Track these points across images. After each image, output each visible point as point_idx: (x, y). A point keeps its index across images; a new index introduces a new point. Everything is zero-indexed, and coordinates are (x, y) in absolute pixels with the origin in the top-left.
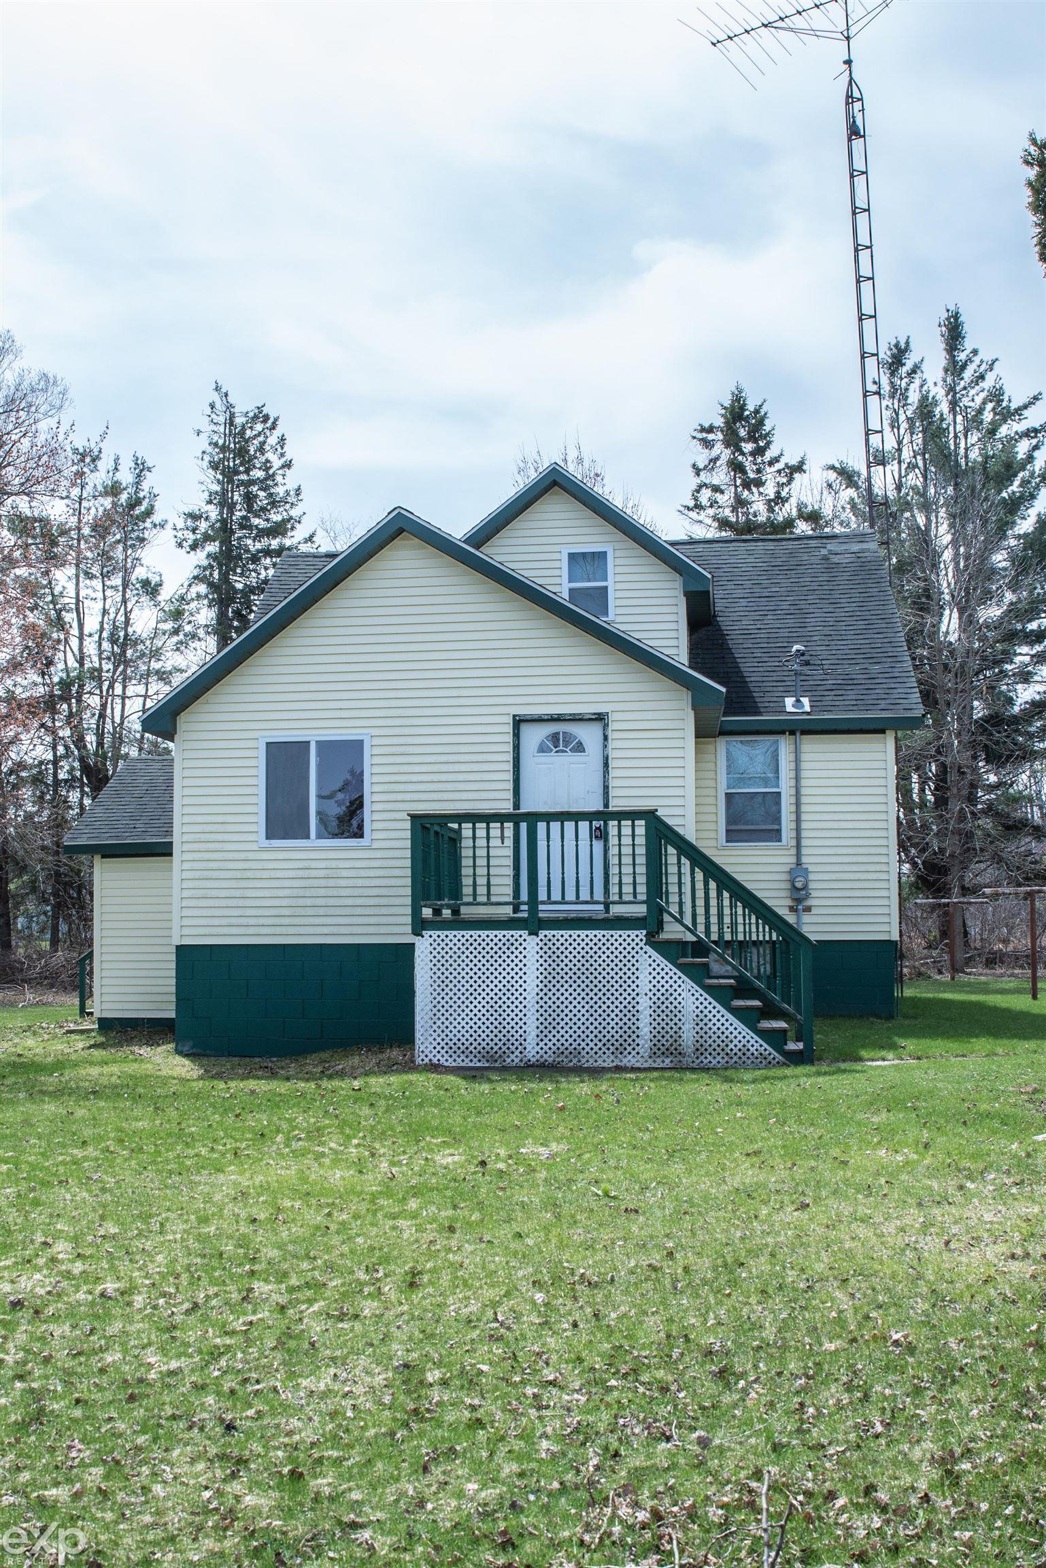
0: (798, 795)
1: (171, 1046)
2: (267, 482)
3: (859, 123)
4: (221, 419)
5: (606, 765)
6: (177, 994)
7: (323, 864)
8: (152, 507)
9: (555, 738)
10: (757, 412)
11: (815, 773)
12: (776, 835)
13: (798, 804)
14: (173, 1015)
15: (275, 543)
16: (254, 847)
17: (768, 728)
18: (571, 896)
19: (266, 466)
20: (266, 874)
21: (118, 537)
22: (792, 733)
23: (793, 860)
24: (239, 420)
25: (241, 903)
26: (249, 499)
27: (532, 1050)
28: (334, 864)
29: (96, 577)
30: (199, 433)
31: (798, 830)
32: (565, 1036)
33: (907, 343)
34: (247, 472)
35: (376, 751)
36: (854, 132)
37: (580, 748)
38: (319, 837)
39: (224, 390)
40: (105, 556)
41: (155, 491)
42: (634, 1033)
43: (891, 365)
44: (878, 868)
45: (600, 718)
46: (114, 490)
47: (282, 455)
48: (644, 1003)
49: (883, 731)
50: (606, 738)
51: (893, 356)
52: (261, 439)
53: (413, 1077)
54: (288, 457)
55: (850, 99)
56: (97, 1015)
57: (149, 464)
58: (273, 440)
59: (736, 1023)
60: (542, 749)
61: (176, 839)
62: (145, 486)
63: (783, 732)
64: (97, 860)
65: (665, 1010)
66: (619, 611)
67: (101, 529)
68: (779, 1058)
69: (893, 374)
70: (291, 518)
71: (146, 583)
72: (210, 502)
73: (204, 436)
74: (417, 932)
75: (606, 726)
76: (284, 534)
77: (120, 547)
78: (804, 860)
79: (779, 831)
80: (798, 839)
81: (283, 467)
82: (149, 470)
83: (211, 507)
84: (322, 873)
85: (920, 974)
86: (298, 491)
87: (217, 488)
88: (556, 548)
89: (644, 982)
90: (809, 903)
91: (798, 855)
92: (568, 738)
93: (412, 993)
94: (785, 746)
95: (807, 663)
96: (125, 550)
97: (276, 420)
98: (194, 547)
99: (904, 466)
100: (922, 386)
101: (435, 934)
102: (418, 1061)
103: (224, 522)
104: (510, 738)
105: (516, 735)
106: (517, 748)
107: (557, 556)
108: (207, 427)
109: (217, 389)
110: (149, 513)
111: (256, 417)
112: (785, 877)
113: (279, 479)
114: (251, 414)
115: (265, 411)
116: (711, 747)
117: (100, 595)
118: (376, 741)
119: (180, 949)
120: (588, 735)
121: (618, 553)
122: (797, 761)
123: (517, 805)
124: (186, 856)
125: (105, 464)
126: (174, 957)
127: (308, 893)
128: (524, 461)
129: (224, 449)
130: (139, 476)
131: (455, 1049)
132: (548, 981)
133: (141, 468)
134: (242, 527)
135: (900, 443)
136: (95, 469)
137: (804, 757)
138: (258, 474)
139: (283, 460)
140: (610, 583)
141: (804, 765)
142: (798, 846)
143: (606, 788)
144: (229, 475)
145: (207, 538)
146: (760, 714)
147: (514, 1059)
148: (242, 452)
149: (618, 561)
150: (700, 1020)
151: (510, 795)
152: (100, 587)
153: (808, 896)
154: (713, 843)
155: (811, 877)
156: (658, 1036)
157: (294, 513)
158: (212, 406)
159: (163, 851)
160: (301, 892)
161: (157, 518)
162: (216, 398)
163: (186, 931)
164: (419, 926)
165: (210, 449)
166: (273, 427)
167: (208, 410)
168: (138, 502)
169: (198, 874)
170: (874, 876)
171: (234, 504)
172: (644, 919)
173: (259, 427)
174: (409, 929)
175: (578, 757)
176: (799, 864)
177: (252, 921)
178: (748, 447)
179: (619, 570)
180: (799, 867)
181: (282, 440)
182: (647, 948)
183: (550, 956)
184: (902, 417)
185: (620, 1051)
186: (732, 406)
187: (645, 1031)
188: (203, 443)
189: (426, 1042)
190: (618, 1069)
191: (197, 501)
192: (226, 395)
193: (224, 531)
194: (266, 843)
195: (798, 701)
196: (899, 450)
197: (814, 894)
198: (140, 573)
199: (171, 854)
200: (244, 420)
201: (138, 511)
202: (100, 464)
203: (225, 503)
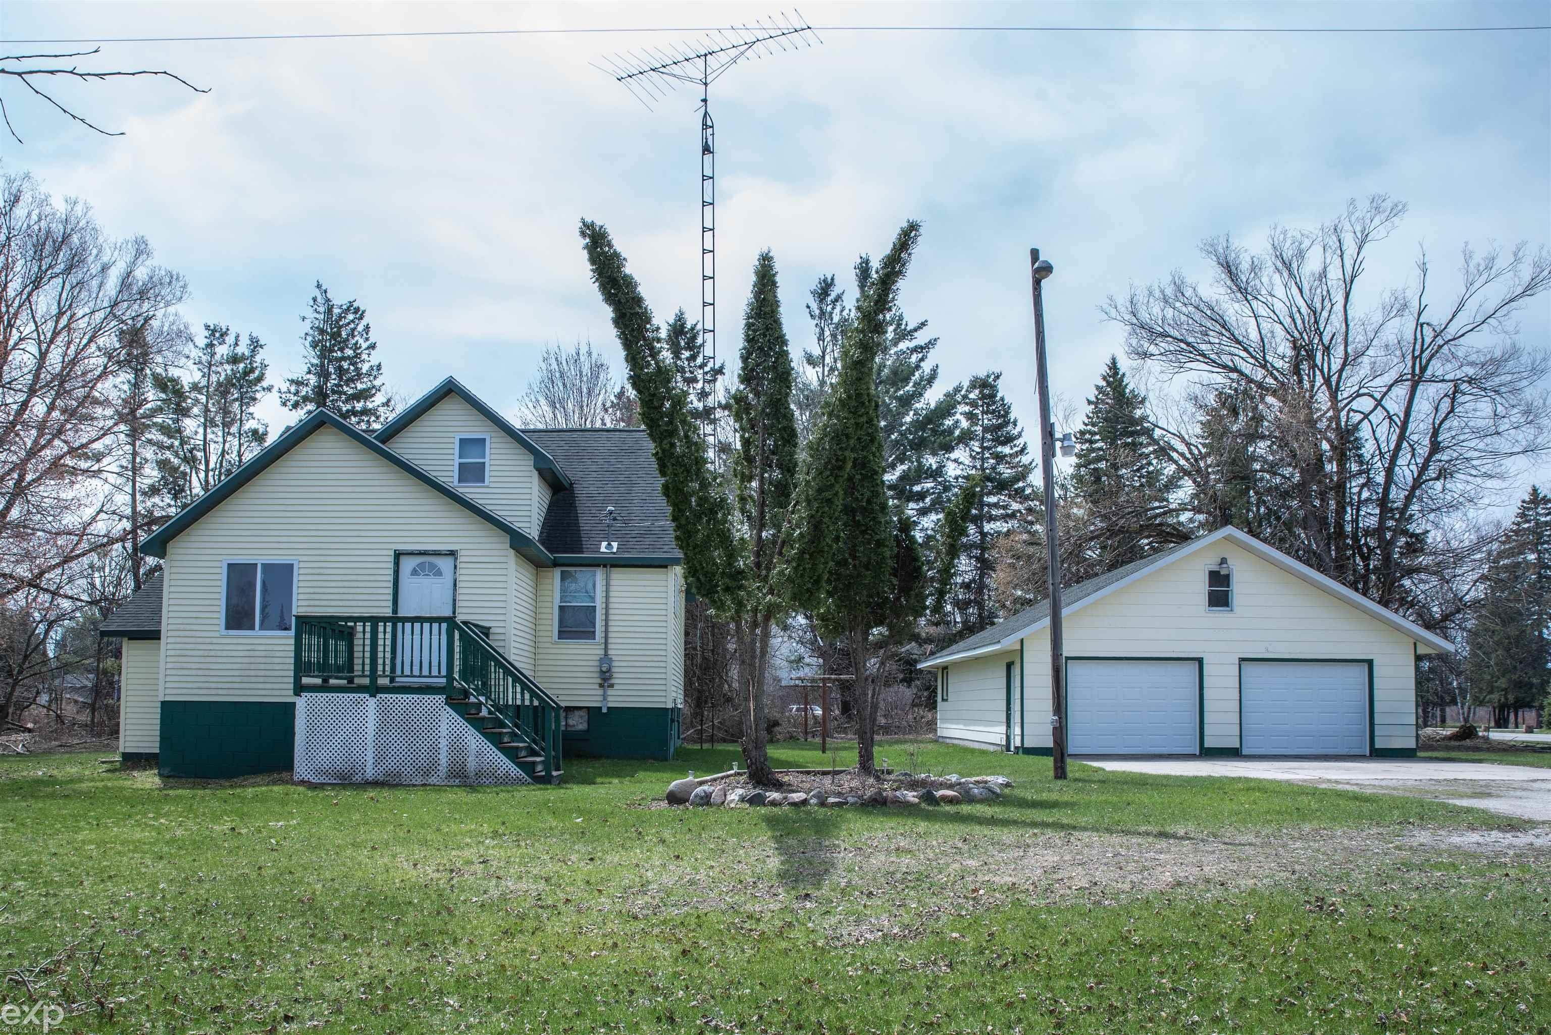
0: (607, 608)
1: (156, 771)
2: (355, 360)
3: (710, 143)
4: (322, 309)
5: (455, 585)
6: (161, 736)
7: (263, 648)
8: (263, 374)
9: (421, 565)
10: (693, 329)
11: (620, 594)
12: (591, 635)
13: (607, 614)
14: (157, 751)
15: (359, 406)
16: (217, 634)
17: (588, 562)
18: (425, 672)
19: (356, 347)
20: (225, 653)
21: (236, 396)
22: (605, 566)
23: (602, 652)
24: (336, 311)
25: (207, 673)
26: (341, 371)
27: (370, 772)
28: (270, 648)
29: (217, 426)
30: (304, 319)
31: (606, 632)
32: (390, 764)
33: (832, 279)
34: (342, 350)
35: (302, 571)
36: (707, 149)
37: (439, 573)
38: (262, 628)
39: (324, 288)
40: (226, 412)
41: (266, 362)
42: (435, 763)
43: (820, 294)
44: (660, 659)
45: (452, 554)
46: (234, 359)
47: (367, 339)
48: (443, 743)
49: (666, 567)
50: (455, 567)
51: (822, 289)
52: (352, 326)
53: (292, 788)
54: (372, 340)
55: (705, 126)
56: (121, 750)
57: (261, 342)
58: (360, 328)
59: (503, 757)
60: (415, 572)
61: (164, 628)
62: (258, 358)
63: (598, 565)
64: (125, 640)
65: (457, 747)
66: (492, 479)
67: (223, 389)
68: (529, 780)
69: (821, 301)
70: (374, 387)
71: (255, 432)
72: (309, 372)
73: (308, 322)
74: (297, 693)
75: (456, 559)
76: (366, 399)
77: (237, 404)
78: (610, 652)
79: (594, 632)
80: (606, 638)
81: (368, 348)
82: (261, 347)
83: (311, 376)
84: (263, 653)
85: (791, 737)
86: (379, 367)
87: (316, 361)
88: (452, 435)
89: (444, 729)
90: (613, 681)
91: (606, 649)
92: (432, 566)
93: (293, 734)
94: (600, 575)
95: (615, 519)
96: (241, 406)
97: (364, 312)
98: (296, 406)
99: (827, 369)
100: (842, 311)
101: (309, 695)
102: (295, 779)
103: (319, 387)
104: (391, 565)
105: (397, 564)
106: (396, 573)
107: (452, 440)
108: (310, 314)
109: (319, 286)
110: (260, 379)
111: (348, 309)
112: (597, 663)
113: (364, 356)
114: (345, 307)
115: (355, 305)
116: (550, 574)
117: (221, 439)
118: (302, 565)
119: (164, 704)
120: (445, 564)
121: (494, 440)
122: (608, 585)
123: (395, 611)
124: (170, 640)
125: (230, 339)
126: (159, 710)
127: (253, 666)
128: (547, 353)
129: (322, 332)
130: (253, 351)
131: (319, 772)
132: (381, 729)
133: (256, 345)
134: (334, 392)
135: (824, 352)
136: (224, 342)
137: (612, 583)
138: (349, 352)
139: (368, 343)
140: (487, 460)
141: (612, 588)
142: (606, 643)
143: (454, 600)
144: (325, 353)
145: (306, 399)
146: (582, 552)
147: (358, 778)
148: (336, 335)
149: (493, 446)
150: (478, 754)
151: (390, 604)
152: (220, 434)
153: (611, 677)
154: (549, 639)
155: (614, 664)
156: (451, 765)
157: (377, 383)
158: (315, 300)
159: (155, 636)
160: (247, 666)
161: (265, 384)
162: (317, 293)
163: (168, 691)
164: (299, 689)
165: (311, 332)
166: (361, 318)
167: (312, 303)
168: (252, 370)
169: (178, 652)
170: (657, 664)
171: (329, 374)
172: (444, 688)
173: (351, 317)
174: (291, 692)
175: (437, 580)
176: (606, 655)
177: (213, 685)
178: (686, 354)
179: (493, 451)
180: (606, 658)
181: (367, 328)
182: (446, 707)
183: (383, 712)
184: (827, 333)
185: (427, 774)
186: (675, 324)
187: (443, 760)
188: (306, 327)
189: (302, 767)
190: (424, 785)
191: (299, 370)
192: (326, 292)
193: (320, 395)
194: (225, 632)
195: (609, 544)
196: (823, 357)
197: (615, 675)
198: (250, 425)
199: (159, 639)
200: (339, 311)
201: (252, 377)
202: (227, 339)
203: (323, 374)
